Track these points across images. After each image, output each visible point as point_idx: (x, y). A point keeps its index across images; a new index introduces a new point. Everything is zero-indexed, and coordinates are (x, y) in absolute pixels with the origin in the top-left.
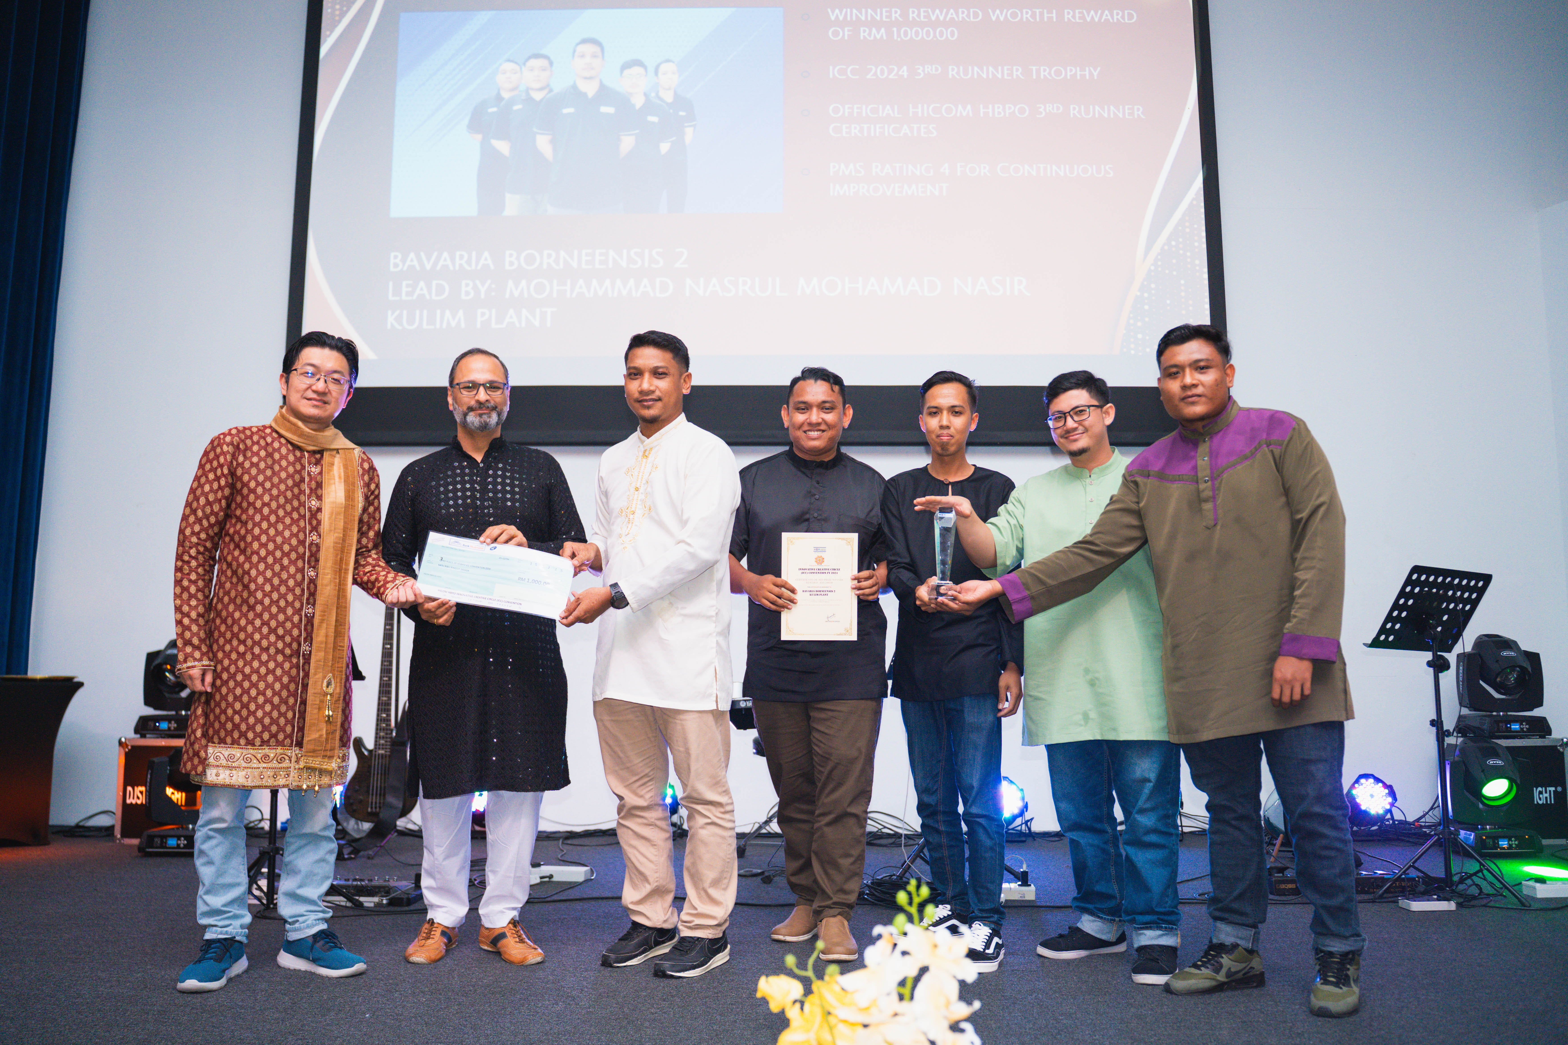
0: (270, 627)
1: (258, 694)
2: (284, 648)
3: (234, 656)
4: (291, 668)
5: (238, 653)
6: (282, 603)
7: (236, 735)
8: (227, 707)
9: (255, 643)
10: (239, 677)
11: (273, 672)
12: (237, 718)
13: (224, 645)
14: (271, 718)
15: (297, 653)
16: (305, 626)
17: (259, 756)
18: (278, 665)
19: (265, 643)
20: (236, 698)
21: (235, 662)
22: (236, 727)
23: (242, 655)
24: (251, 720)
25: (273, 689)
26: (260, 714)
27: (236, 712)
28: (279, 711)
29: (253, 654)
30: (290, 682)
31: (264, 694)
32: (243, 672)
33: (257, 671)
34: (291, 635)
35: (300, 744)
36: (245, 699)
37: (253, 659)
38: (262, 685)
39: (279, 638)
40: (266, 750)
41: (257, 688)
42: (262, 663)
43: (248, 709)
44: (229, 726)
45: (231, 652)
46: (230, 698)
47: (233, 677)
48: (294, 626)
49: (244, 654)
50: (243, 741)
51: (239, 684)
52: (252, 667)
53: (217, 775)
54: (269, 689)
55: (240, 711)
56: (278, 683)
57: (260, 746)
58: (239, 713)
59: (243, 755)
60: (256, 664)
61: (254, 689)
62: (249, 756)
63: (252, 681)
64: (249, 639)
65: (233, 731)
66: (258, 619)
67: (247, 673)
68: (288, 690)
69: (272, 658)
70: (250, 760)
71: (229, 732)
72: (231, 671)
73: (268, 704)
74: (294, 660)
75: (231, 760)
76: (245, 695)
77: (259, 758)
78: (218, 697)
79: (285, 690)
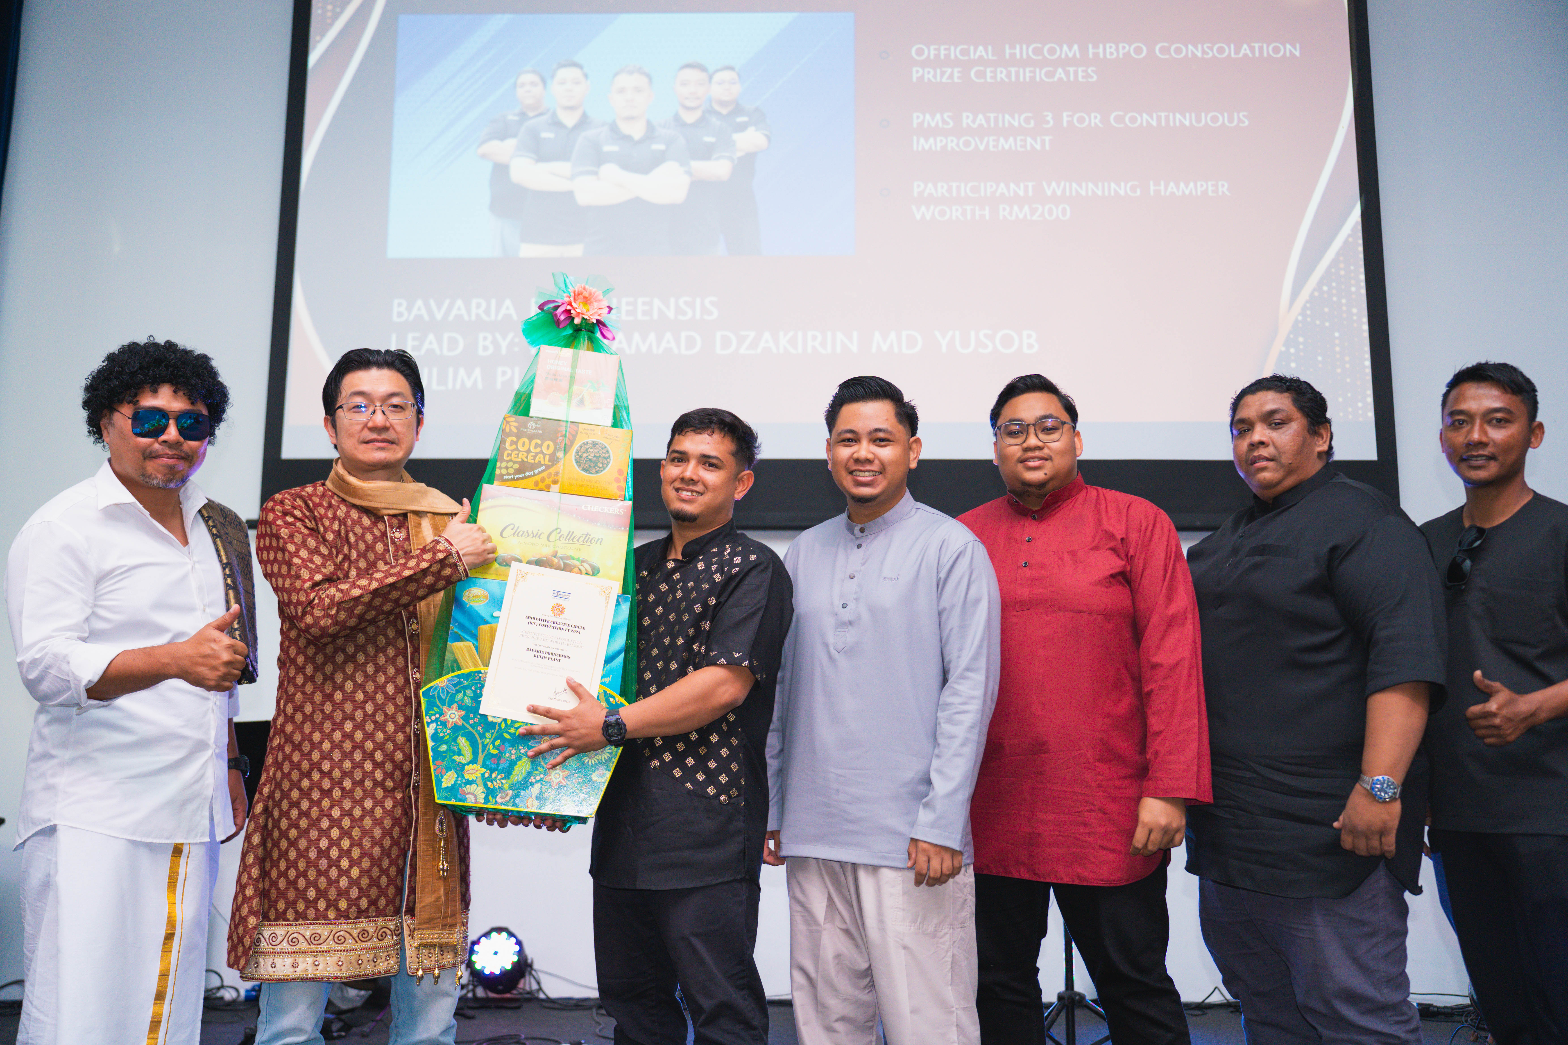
0: (364, 752)
1: (352, 845)
2: (384, 780)
3: (316, 794)
4: (394, 807)
5: (321, 790)
6: (380, 717)
7: (322, 905)
8: (308, 867)
9: (345, 774)
10: (325, 824)
11: (370, 813)
12: (323, 882)
13: (300, 780)
14: (371, 878)
15: (401, 785)
16: (415, 748)
17: (355, 933)
18: (378, 803)
19: (358, 774)
20: (321, 853)
21: (318, 803)
22: (322, 894)
23: (326, 793)
24: (344, 883)
25: (372, 837)
26: (355, 873)
27: (320, 873)
29: (343, 789)
30: (393, 825)
31: (360, 845)
32: (330, 817)
33: (349, 814)
34: (393, 761)
35: (411, 911)
36: (334, 853)
37: (343, 797)
38: (356, 833)
39: (377, 765)
40: (364, 924)
41: (351, 837)
42: (355, 802)
43: (338, 867)
44: (311, 893)
45: (311, 789)
46: (313, 854)
47: (315, 823)
48: (397, 747)
49: (330, 790)
50: (332, 914)
51: (324, 833)
52: (342, 808)
53: (294, 965)
54: (367, 838)
55: (327, 871)
56: (378, 828)
57: (356, 918)
58: (325, 874)
59: (333, 933)
60: (347, 804)
61: (346, 838)
62: (341, 933)
63: (343, 828)
64: (337, 770)
65: (316, 900)
66: (348, 741)
67: (336, 817)
68: (392, 837)
69: (368, 793)
70: (343, 940)
71: (311, 902)
72: (312, 815)
73: (366, 858)
74: (399, 795)
75: (315, 942)
76: (334, 848)
77: (355, 935)
78: (292, 854)
79: (387, 838)
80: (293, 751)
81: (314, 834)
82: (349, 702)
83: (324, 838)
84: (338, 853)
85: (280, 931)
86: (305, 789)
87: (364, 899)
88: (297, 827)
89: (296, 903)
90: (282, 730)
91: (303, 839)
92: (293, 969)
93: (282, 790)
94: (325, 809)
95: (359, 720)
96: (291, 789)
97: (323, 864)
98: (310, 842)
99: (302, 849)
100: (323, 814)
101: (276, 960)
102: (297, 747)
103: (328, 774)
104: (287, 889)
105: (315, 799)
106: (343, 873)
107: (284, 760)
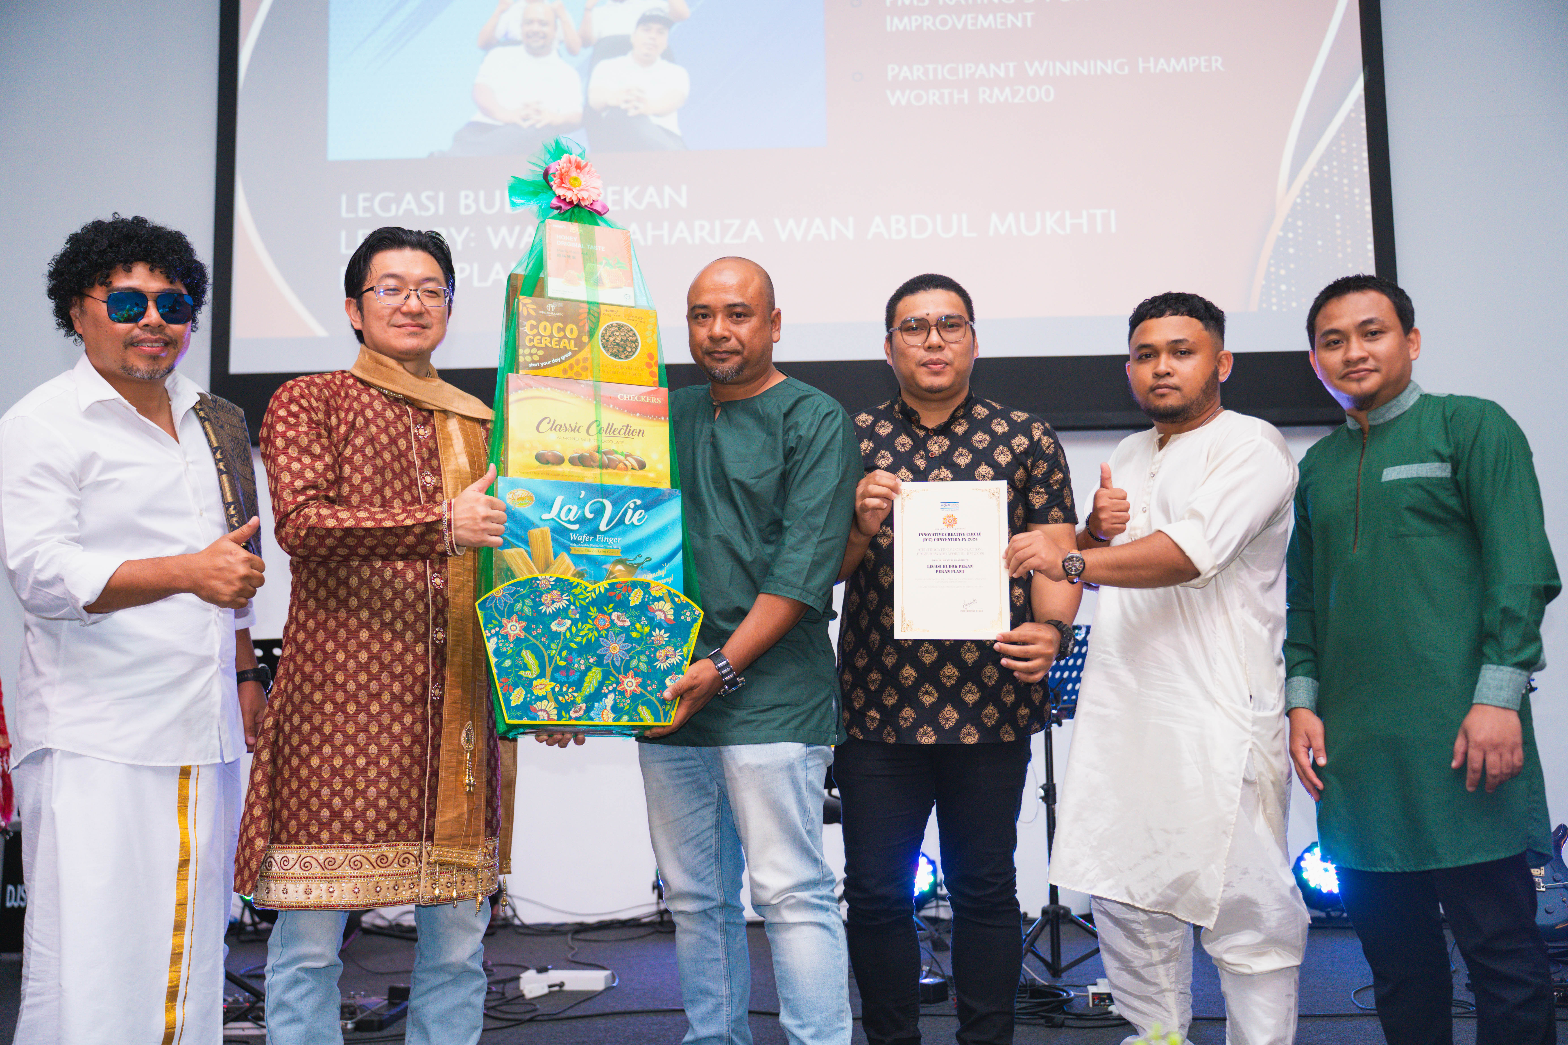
0: (381, 663)
1: (368, 764)
2: (402, 694)
3: (329, 708)
4: (413, 723)
5: (335, 703)
6: (399, 626)
7: (336, 827)
8: (321, 787)
9: (360, 687)
10: (339, 740)
11: (388, 729)
12: (337, 803)
13: (312, 693)
14: (389, 799)
15: (422, 699)
16: (433, 658)
17: (373, 858)
18: (396, 718)
19: (374, 687)
20: (335, 772)
21: (331, 718)
22: (337, 815)
23: (341, 707)
24: (360, 804)
25: (390, 756)
26: (372, 793)
27: (334, 793)
29: (358, 703)
30: (413, 743)
31: (377, 763)
32: (344, 732)
33: (365, 729)
34: (413, 673)
35: (430, 836)
36: (349, 771)
37: (358, 712)
38: (373, 750)
39: (395, 677)
40: (383, 849)
41: (367, 755)
42: (371, 717)
43: (354, 786)
44: (325, 815)
45: (323, 702)
46: (326, 773)
47: (328, 739)
48: (417, 659)
49: (344, 704)
50: (347, 837)
51: (338, 750)
52: (357, 723)
53: (308, 892)
54: (384, 756)
55: (342, 791)
56: (396, 745)
57: (374, 842)
58: (339, 793)
59: (349, 857)
60: (362, 719)
61: (361, 756)
62: (358, 858)
63: (358, 745)
64: (351, 682)
65: (330, 822)
66: (363, 651)
67: (350, 733)
68: (412, 756)
69: (386, 708)
70: (359, 865)
71: (325, 823)
72: (325, 731)
73: (384, 778)
74: (419, 711)
75: (330, 867)
76: (349, 766)
77: (373, 861)
78: (304, 772)
79: (407, 756)
80: (305, 661)
81: (327, 750)
82: (364, 609)
83: (338, 756)
84: (353, 771)
85: (292, 855)
86: (318, 703)
87: (382, 821)
88: (309, 743)
89: (308, 825)
90: (294, 640)
91: (315, 756)
92: (306, 896)
93: (293, 704)
94: (339, 724)
95: (376, 629)
96: (302, 703)
98: (323, 760)
99: (315, 767)
100: (336, 729)
101: (288, 886)
102: (309, 657)
103: (342, 687)
104: (299, 809)
105: (328, 713)
106: (358, 793)
107: (296, 671)
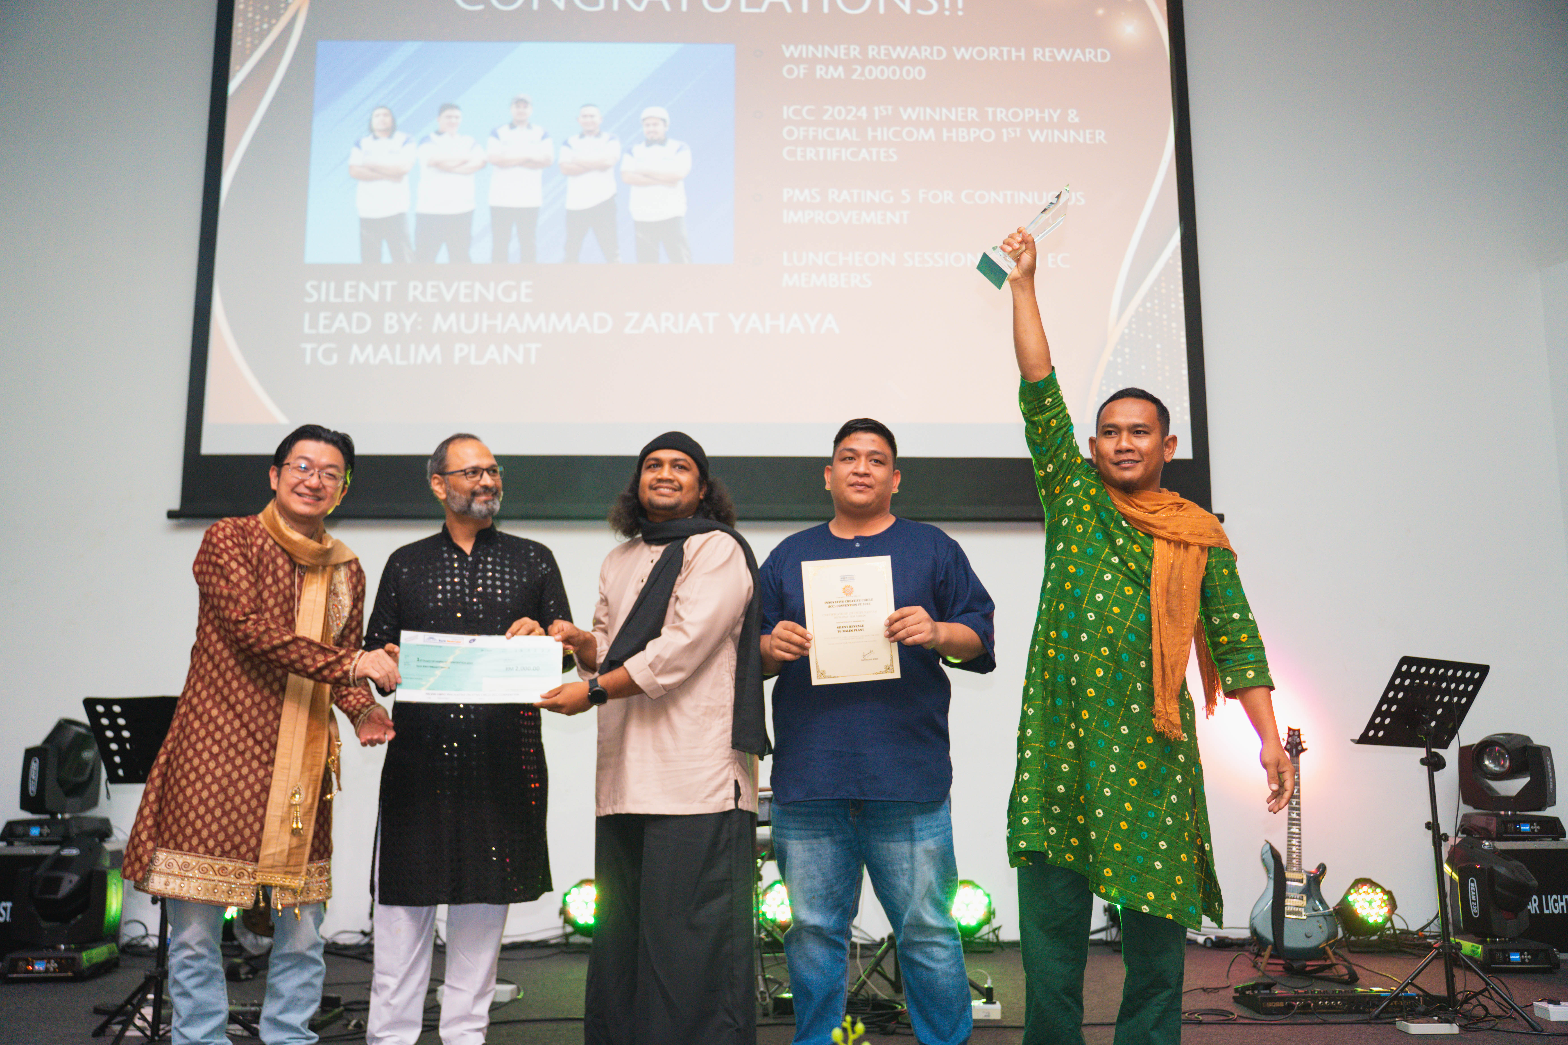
1: (226, 800)
2: (261, 754)
3: (206, 756)
5: (211, 753)
7: (195, 841)
8: (190, 810)
9: (231, 745)
10: (208, 779)
12: (199, 824)
13: (196, 743)
14: (236, 827)
17: (217, 867)
18: (252, 771)
19: (241, 746)
20: (202, 801)
22: (197, 832)
25: (243, 797)
27: (198, 816)
28: (245, 821)
31: (232, 801)
32: (213, 775)
33: (228, 775)
36: (212, 803)
37: (226, 762)
38: (231, 791)
40: (225, 862)
41: (226, 794)
42: (235, 767)
43: (213, 814)
44: (189, 831)
45: (203, 751)
46: (195, 801)
47: (201, 778)
49: (218, 755)
50: (201, 849)
51: (206, 787)
52: (223, 770)
55: (204, 816)
57: (219, 856)
58: (202, 818)
59: (200, 864)
60: (228, 767)
62: (206, 866)
63: (222, 785)
65: (192, 837)
69: (246, 763)
70: (206, 871)
71: (188, 837)
75: (185, 869)
77: (216, 870)
78: (180, 798)
80: (195, 719)
81: (199, 785)
84: (214, 803)
86: (199, 751)
87: (228, 843)
88: (187, 778)
89: (177, 837)
91: (190, 788)
93: (181, 748)
94: (211, 768)
96: (188, 749)
97: (202, 810)
98: (195, 792)
99: (188, 796)
102: (199, 717)
104: (173, 824)
105: (205, 759)
106: (215, 819)
107: (187, 724)
